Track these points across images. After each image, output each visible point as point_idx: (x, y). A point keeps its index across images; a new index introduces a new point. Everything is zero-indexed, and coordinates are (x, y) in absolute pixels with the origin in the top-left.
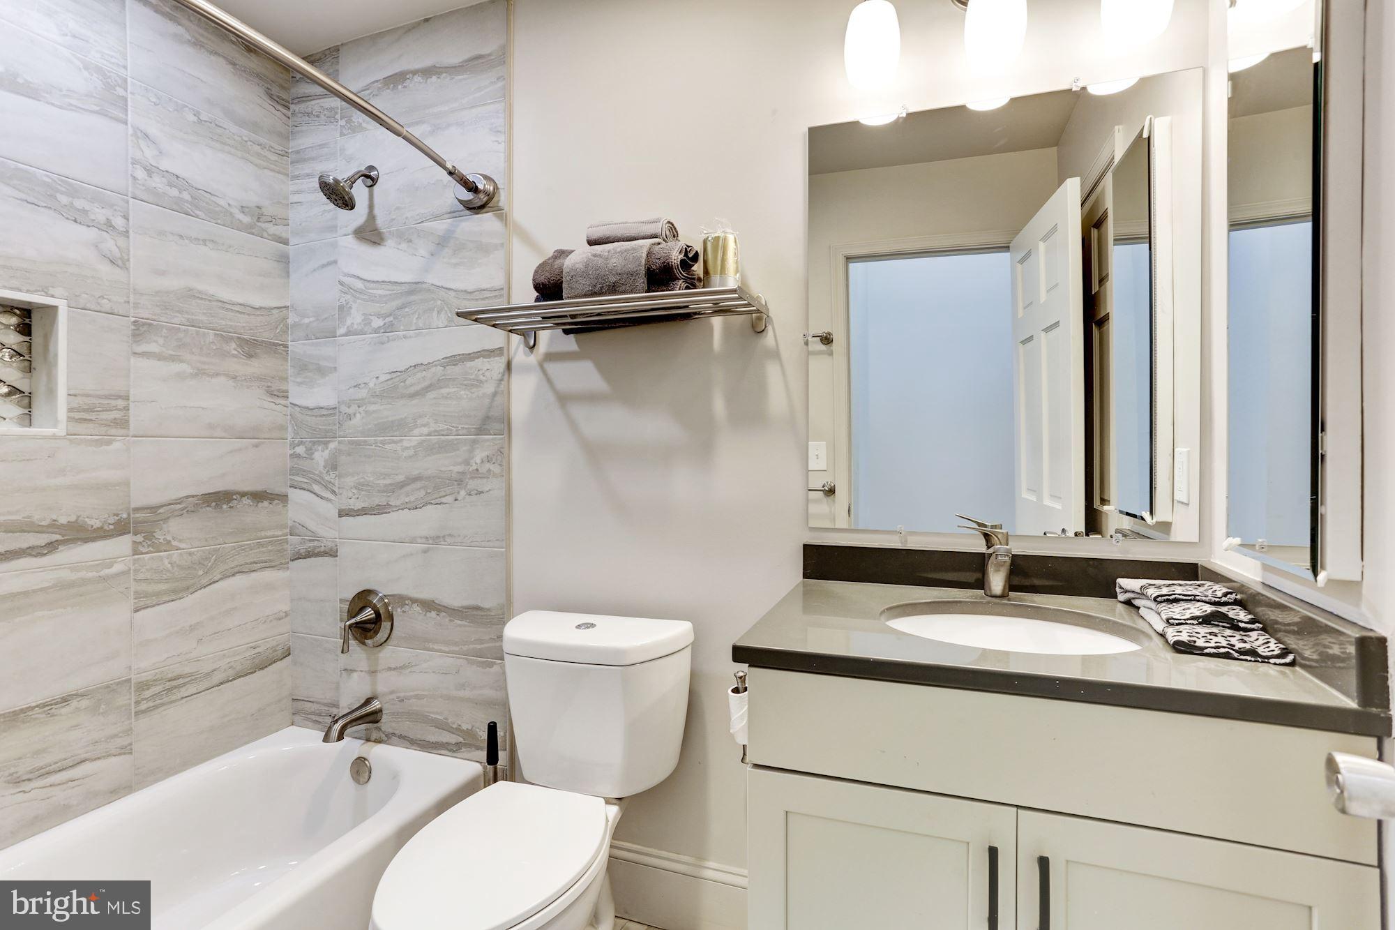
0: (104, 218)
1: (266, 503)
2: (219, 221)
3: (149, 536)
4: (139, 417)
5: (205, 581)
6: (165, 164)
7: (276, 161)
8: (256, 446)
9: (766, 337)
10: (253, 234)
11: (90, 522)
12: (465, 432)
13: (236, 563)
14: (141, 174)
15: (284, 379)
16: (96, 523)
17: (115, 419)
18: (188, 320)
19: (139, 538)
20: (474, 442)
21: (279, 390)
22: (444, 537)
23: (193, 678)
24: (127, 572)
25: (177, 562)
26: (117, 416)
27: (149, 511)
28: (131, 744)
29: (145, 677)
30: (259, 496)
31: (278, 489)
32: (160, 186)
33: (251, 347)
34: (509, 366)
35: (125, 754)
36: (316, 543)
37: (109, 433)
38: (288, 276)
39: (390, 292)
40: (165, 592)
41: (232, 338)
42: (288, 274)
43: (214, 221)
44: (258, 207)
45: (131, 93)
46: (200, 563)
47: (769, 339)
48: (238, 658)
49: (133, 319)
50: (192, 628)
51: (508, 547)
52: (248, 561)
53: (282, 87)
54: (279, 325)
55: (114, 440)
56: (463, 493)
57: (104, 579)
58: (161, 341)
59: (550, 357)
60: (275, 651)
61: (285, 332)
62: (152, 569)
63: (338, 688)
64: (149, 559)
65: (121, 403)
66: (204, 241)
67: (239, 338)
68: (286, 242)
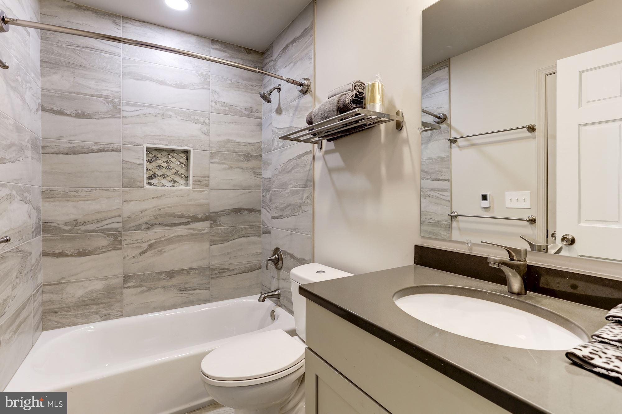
0: (203, 121)
1: (253, 213)
2: (238, 115)
3: (215, 222)
4: (212, 183)
5: (232, 238)
6: (221, 100)
7: (258, 90)
8: (250, 192)
9: (403, 132)
10: (249, 117)
11: (199, 216)
12: (301, 186)
13: (242, 233)
14: (213, 104)
15: (260, 168)
16: (200, 216)
17: (205, 184)
18: (227, 150)
19: (212, 222)
20: (304, 190)
21: (258, 172)
22: (296, 229)
23: (228, 270)
24: (208, 233)
25: (223, 231)
26: (206, 183)
27: (215, 213)
28: (210, 287)
29: (214, 267)
30: (250, 210)
31: (258, 208)
32: (219, 107)
33: (248, 157)
34: (314, 157)
35: (208, 290)
36: (267, 229)
37: (204, 188)
38: (262, 131)
39: (283, 132)
40: (219, 241)
41: (241, 155)
42: (262, 130)
43: (236, 115)
44: (251, 108)
45: (211, 79)
46: (230, 232)
47: (404, 133)
48: (242, 266)
49: (211, 152)
50: (228, 254)
51: (313, 235)
52: (246, 233)
53: (260, 63)
54: (258, 149)
55: (205, 190)
56: (301, 211)
57: (202, 234)
58: (219, 158)
59: (327, 152)
60: (256, 266)
61: (261, 151)
62: (216, 232)
63: (271, 283)
64: (215, 229)
65: (207, 179)
66: (233, 122)
67: (244, 155)
68: (261, 118)
